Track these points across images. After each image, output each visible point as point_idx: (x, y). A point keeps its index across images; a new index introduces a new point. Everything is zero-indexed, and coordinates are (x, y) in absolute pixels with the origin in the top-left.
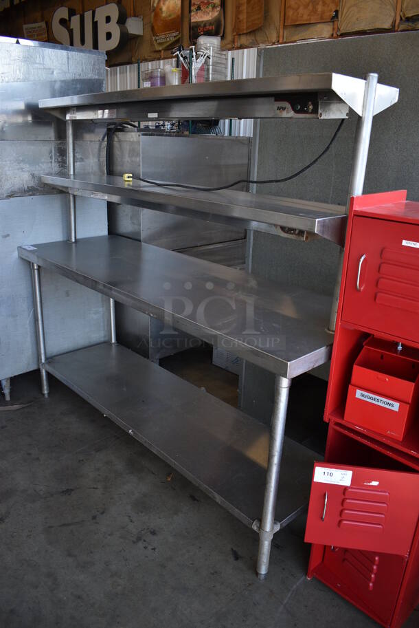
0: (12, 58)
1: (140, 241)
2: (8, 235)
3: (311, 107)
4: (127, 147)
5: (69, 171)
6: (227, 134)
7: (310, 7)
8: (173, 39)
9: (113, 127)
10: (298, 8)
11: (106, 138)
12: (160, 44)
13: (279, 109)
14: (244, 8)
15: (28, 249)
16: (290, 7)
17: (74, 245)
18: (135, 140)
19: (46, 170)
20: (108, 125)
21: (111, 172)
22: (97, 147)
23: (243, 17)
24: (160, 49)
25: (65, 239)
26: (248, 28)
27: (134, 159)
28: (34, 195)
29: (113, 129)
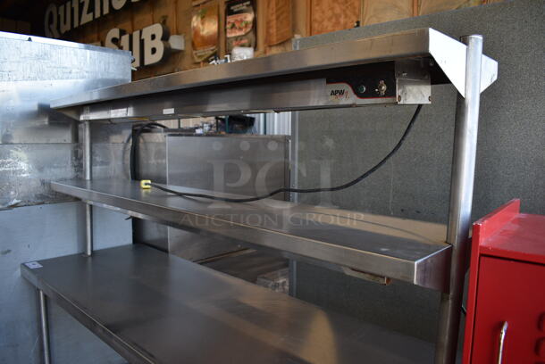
0: (22, 56)
1: (166, 251)
2: (9, 251)
3: (384, 88)
4: (153, 149)
5: (85, 176)
6: (262, 132)
7: (334, 20)
8: (211, 52)
9: (139, 128)
10: (323, 21)
11: (131, 140)
12: (200, 57)
13: (333, 93)
14: (274, 23)
15: (32, 267)
16: (315, 20)
17: (90, 259)
18: (161, 141)
19: (60, 174)
20: (134, 127)
21: (136, 176)
22: (121, 148)
23: (273, 31)
24: (200, 60)
25: (81, 252)
26: (278, 40)
27: (160, 161)
28: (43, 203)
29: (140, 130)
